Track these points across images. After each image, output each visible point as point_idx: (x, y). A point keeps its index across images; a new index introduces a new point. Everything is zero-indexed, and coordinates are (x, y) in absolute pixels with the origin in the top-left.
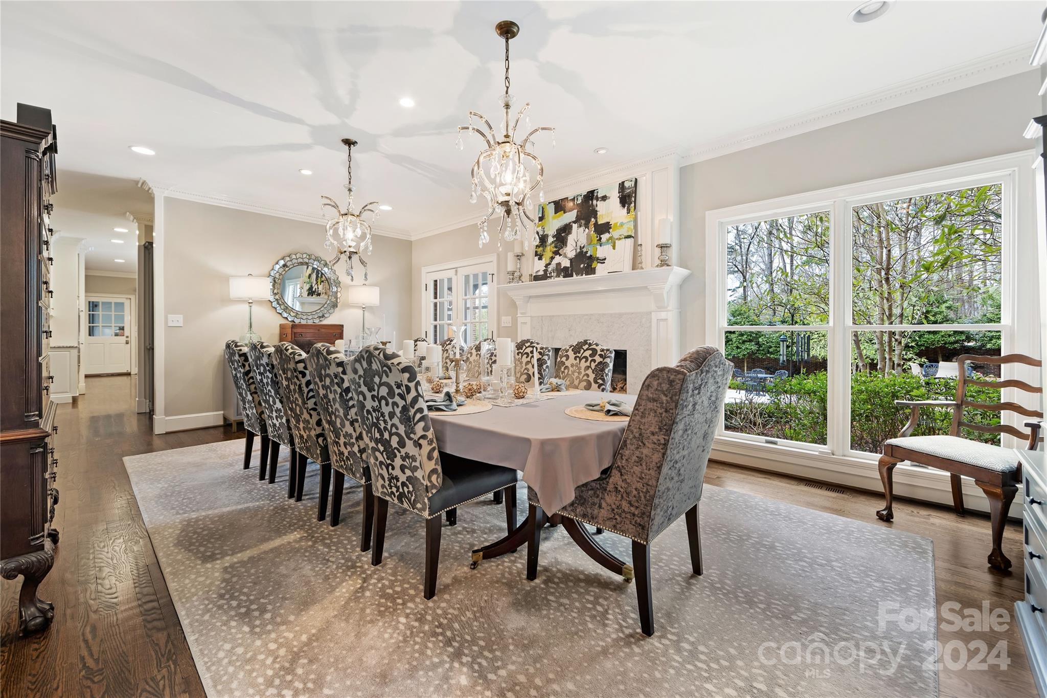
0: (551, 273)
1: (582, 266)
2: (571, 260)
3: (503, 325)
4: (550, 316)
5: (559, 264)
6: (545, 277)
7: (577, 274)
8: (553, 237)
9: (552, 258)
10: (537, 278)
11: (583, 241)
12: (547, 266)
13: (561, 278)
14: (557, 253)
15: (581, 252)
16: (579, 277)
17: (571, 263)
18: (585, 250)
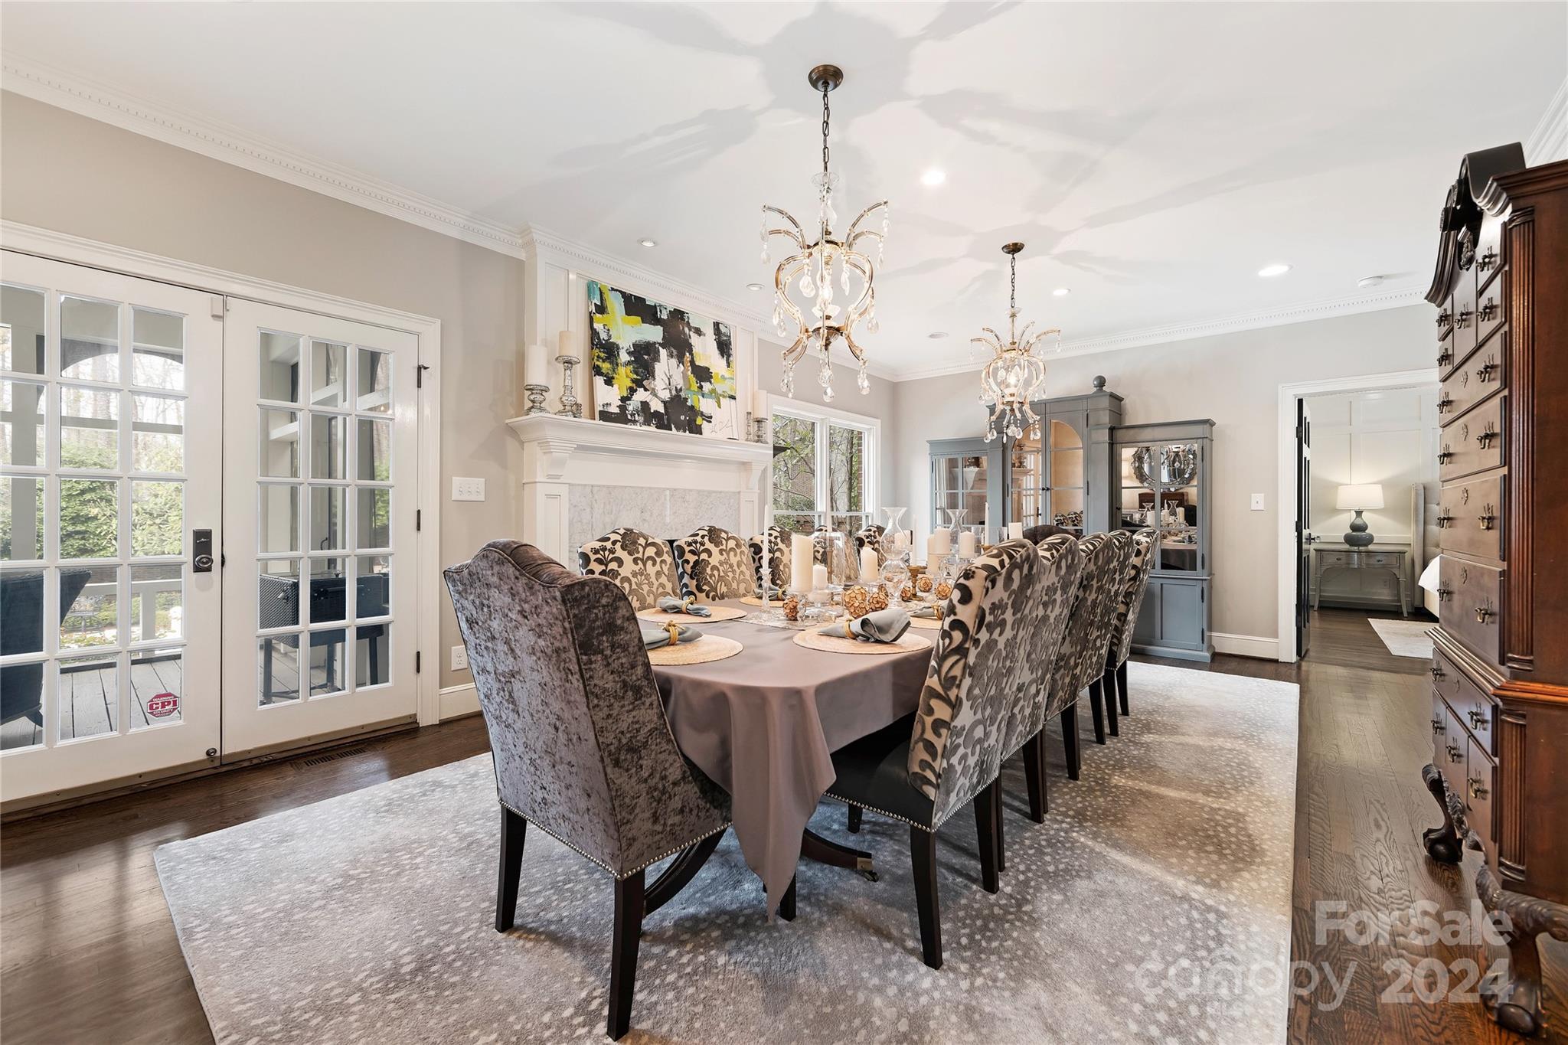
0: (633, 415)
1: (682, 418)
2: (665, 403)
3: (455, 496)
4: (608, 487)
5: (645, 405)
6: (622, 417)
7: (678, 429)
8: (630, 353)
9: (632, 391)
10: (605, 416)
11: (678, 381)
12: (624, 399)
13: (653, 428)
14: (639, 383)
15: (678, 396)
16: (681, 433)
17: (666, 407)
18: (683, 394)
